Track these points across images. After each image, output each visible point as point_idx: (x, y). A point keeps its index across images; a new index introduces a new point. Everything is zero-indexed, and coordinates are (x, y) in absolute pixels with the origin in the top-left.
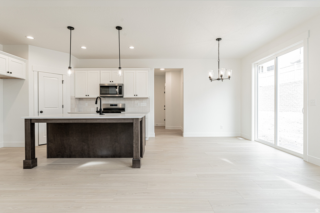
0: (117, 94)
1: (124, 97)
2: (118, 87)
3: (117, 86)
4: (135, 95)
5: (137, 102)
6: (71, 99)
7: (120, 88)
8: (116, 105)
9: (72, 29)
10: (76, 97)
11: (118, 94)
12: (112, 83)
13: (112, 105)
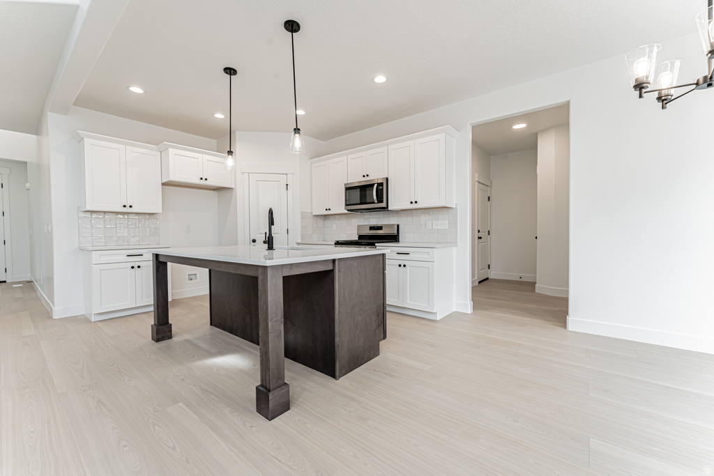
0: (374, 203)
1: (389, 208)
2: (375, 186)
3: (373, 185)
4: (412, 203)
5: (424, 219)
6: (303, 216)
7: (381, 187)
8: (380, 228)
9: (232, 72)
10: (314, 214)
11: (376, 202)
12: (368, 178)
13: (372, 228)
